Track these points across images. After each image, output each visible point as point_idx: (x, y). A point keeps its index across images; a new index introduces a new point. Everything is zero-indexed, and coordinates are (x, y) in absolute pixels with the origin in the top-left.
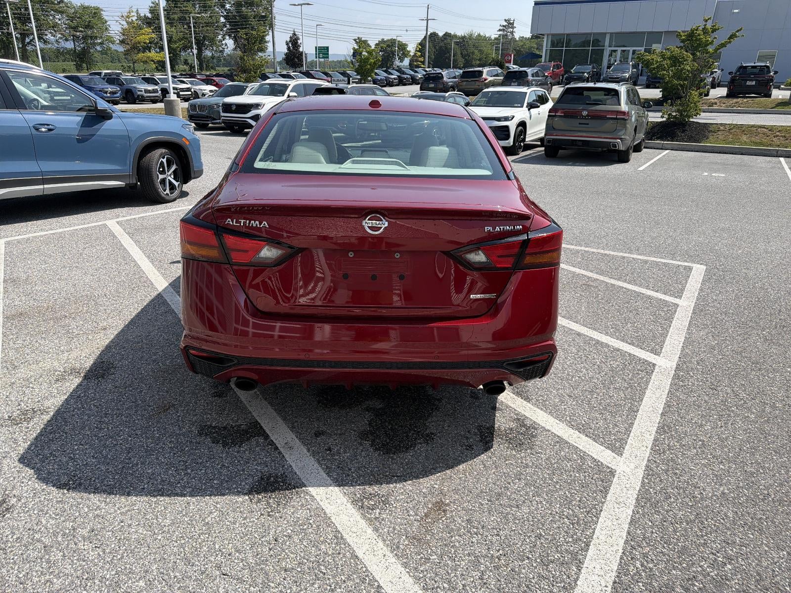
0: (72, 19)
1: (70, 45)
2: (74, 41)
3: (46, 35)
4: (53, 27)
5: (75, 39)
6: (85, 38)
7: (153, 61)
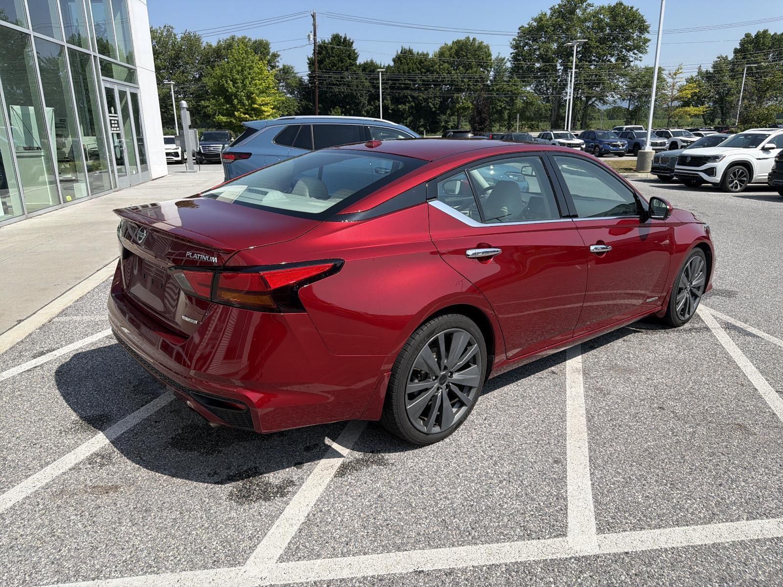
0: (633, 80)
1: (625, 105)
2: (630, 101)
3: (607, 96)
4: (614, 89)
5: (632, 98)
6: (640, 97)
7: (689, 115)
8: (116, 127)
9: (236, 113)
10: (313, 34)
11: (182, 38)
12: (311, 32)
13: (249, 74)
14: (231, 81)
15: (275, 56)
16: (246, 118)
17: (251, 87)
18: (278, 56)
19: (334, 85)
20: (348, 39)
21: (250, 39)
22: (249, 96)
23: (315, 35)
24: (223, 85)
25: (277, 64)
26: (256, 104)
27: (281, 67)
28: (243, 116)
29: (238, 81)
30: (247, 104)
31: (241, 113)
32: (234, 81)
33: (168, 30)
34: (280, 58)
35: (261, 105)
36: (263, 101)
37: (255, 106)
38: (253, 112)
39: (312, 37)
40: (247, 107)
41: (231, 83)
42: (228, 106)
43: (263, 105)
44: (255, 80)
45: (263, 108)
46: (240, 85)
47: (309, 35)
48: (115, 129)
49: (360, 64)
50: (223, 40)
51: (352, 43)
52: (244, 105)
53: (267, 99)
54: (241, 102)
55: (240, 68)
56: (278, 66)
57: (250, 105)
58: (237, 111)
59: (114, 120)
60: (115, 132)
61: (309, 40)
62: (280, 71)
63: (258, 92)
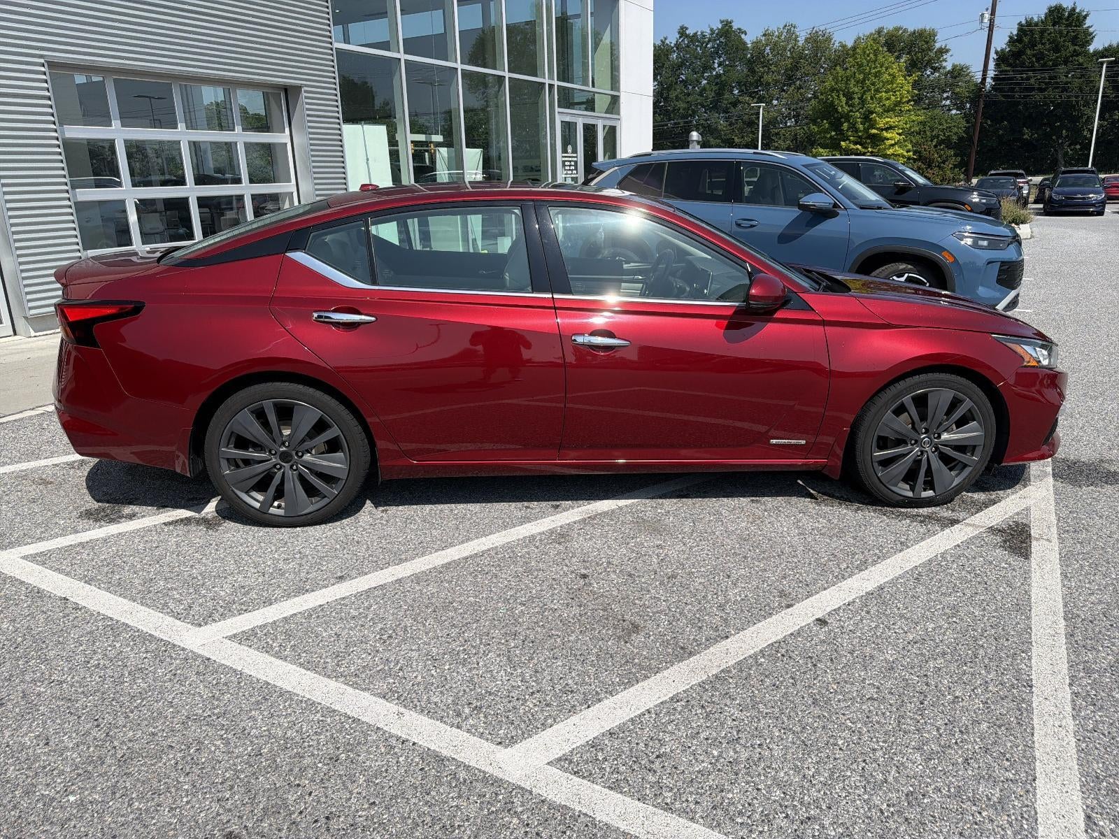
8: (572, 170)
9: (843, 143)
10: (990, 11)
11: (807, 40)
12: (987, 9)
13: (873, 84)
14: (844, 95)
15: (943, 51)
16: (857, 149)
17: (873, 103)
18: (947, 51)
19: (1033, 89)
20: (1077, 11)
21: (905, 31)
22: (867, 118)
23: (993, 13)
24: (832, 102)
25: (944, 64)
26: (874, 128)
27: (949, 68)
28: (852, 146)
29: (855, 96)
30: (862, 129)
31: (850, 143)
32: (849, 96)
33: (789, 31)
34: (949, 54)
35: (882, 130)
36: (887, 123)
37: (874, 131)
38: (868, 141)
39: (987, 16)
40: (860, 134)
41: (844, 99)
42: (833, 133)
43: (887, 129)
44: (881, 92)
45: (885, 134)
46: (856, 101)
47: (982, 15)
48: (570, 172)
49: (1094, 52)
50: (864, 35)
51: (1085, 17)
52: (857, 131)
53: (893, 120)
54: (853, 127)
55: (861, 77)
56: (944, 68)
57: (866, 130)
58: (844, 141)
59: (570, 161)
60: (568, 176)
61: (982, 22)
62: (946, 75)
63: (879, 110)
